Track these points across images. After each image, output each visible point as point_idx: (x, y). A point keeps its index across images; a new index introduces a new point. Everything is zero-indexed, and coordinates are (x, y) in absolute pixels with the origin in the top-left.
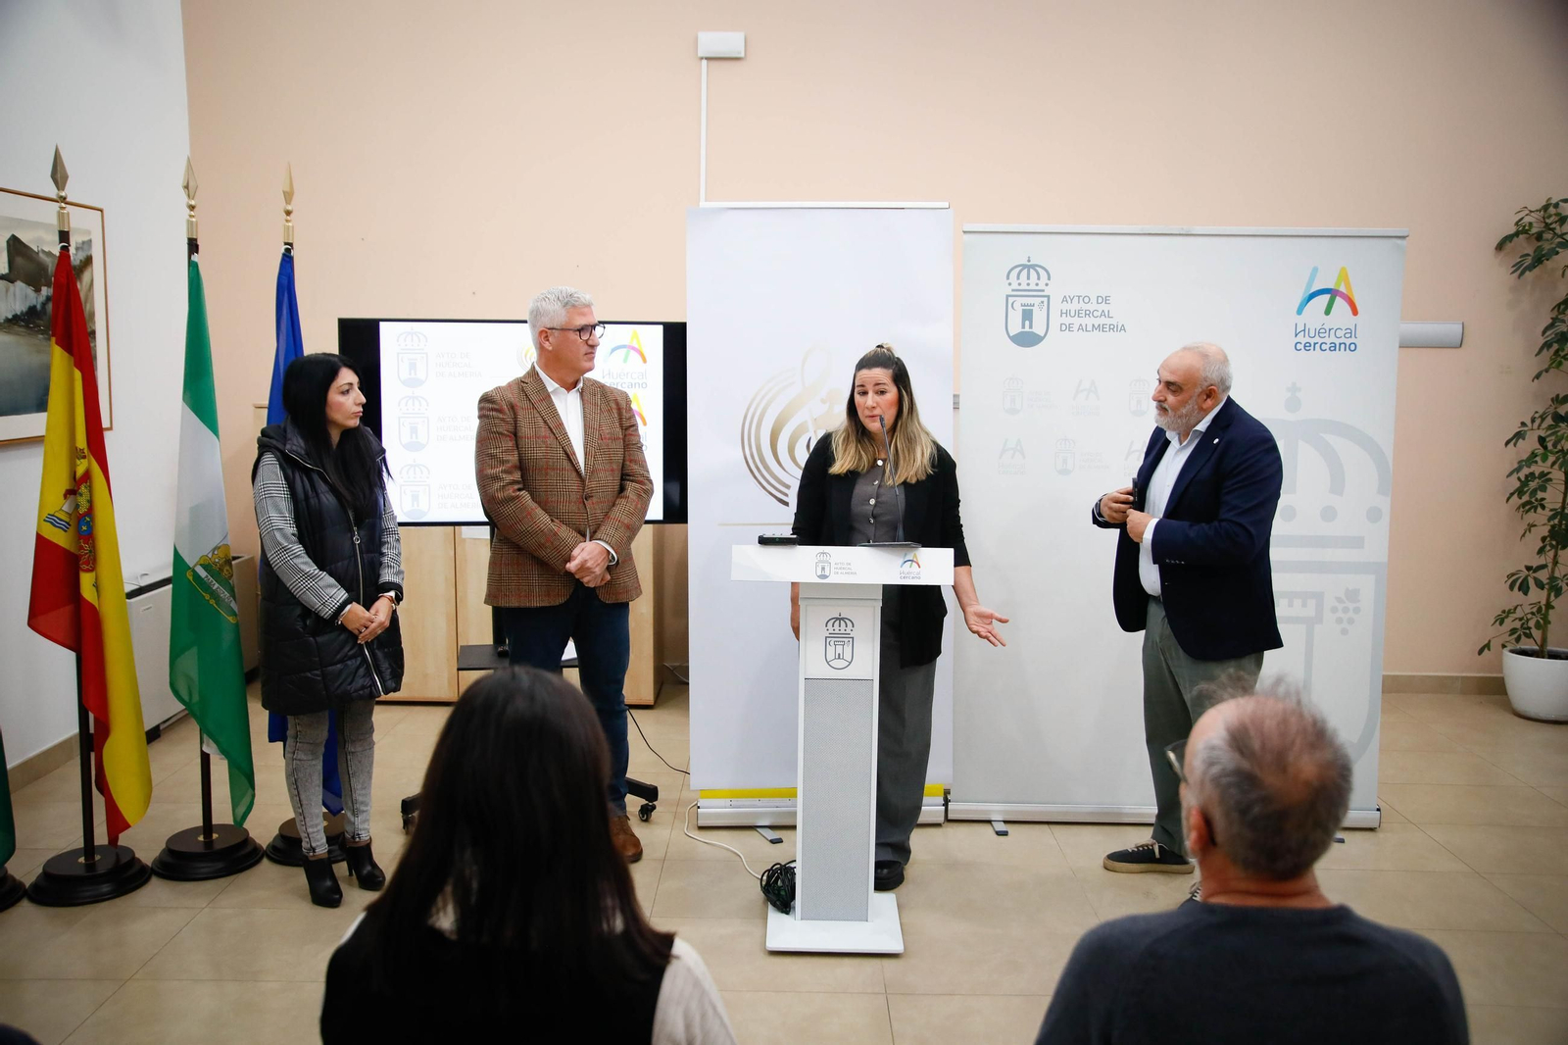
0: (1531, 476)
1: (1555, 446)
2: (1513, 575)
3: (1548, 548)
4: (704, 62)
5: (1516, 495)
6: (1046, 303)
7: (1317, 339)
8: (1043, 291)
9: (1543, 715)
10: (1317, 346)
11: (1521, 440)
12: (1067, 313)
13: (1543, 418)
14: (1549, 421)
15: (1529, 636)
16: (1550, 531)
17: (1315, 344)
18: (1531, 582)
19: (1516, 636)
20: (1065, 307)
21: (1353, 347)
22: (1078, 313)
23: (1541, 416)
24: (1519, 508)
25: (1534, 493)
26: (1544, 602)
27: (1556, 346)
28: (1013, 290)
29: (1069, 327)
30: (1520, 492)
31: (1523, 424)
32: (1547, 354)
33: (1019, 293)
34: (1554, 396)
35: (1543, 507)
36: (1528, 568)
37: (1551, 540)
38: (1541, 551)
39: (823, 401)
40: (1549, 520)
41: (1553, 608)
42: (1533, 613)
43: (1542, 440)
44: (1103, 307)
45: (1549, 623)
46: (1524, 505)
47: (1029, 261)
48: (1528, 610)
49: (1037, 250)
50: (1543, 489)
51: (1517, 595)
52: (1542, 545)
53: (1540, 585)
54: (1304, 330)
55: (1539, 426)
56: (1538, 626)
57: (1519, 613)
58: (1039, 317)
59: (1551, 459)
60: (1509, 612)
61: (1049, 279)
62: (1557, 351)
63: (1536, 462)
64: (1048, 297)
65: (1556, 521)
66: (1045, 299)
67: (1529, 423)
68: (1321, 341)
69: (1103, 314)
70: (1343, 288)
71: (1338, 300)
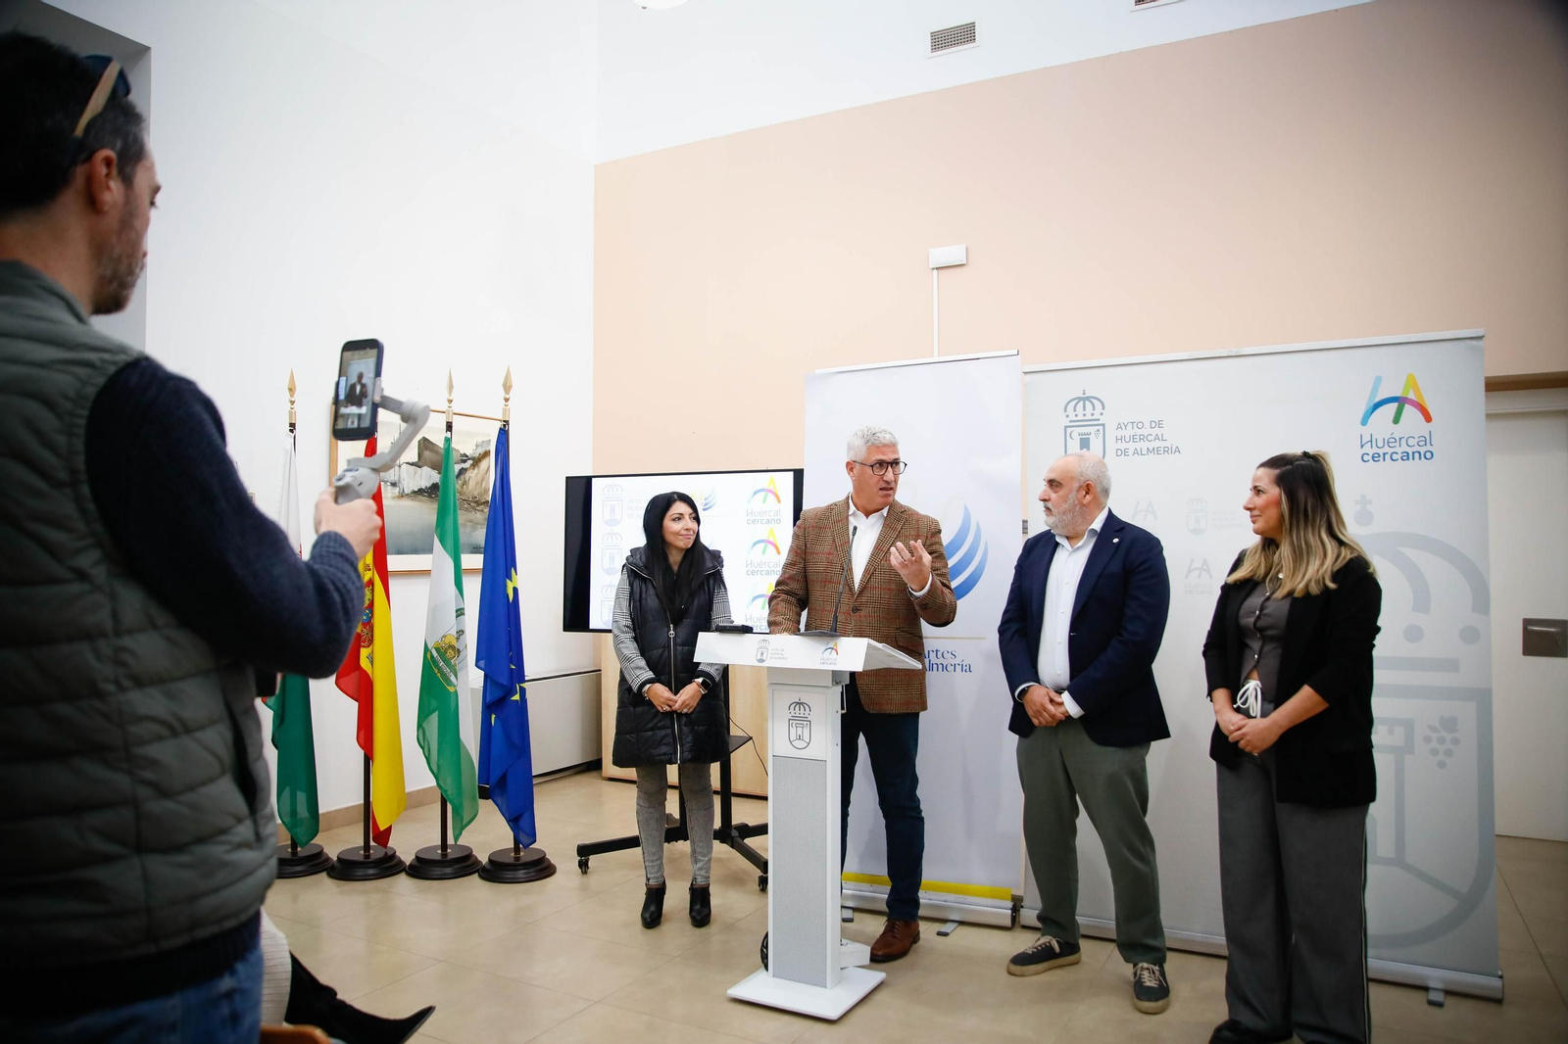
4: (935, 271)
6: (1101, 431)
7: (1386, 449)
8: (1098, 420)
10: (1387, 456)
12: (1121, 438)
17: (1384, 454)
20: (1120, 433)
21: (1428, 455)
22: (1133, 438)
28: (1071, 421)
29: (1125, 452)
33: (1076, 423)
44: (1157, 431)
47: (1084, 394)
49: (1090, 383)
54: (1371, 441)
58: (1096, 444)
61: (1103, 409)
64: (1103, 425)
66: (1101, 428)
68: (1390, 451)
69: (1157, 438)
70: (1411, 396)
71: (1406, 406)
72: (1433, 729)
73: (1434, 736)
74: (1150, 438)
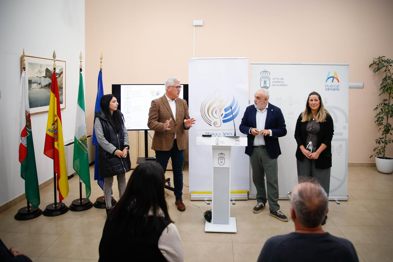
0: (380, 117)
1: (384, 111)
2: (377, 140)
3: (384, 134)
4: (194, 27)
5: (377, 121)
6: (269, 80)
7: (330, 88)
8: (268, 77)
9: (384, 172)
10: (331, 89)
11: (377, 109)
12: (274, 82)
13: (382, 104)
14: (383, 105)
15: (381, 154)
16: (384, 130)
17: (330, 89)
18: (381, 142)
19: (378, 154)
20: (274, 80)
21: (338, 90)
22: (277, 82)
23: (381, 104)
24: (377, 125)
25: (380, 121)
26: (384, 146)
27: (383, 88)
29: (275, 85)
30: (378, 121)
31: (377, 106)
32: (382, 90)
33: (263, 77)
34: (384, 99)
35: (383, 124)
36: (380, 138)
37: (385, 132)
38: (383, 134)
39: (219, 102)
40: (384, 127)
41: (386, 147)
42: (381, 149)
43: (382, 109)
44: (282, 80)
45: (385, 151)
46: (378, 124)
47: (265, 70)
48: (380, 148)
49: (267, 68)
50: (382, 120)
51: (378, 145)
52: (383, 133)
53: (383, 142)
55: (381, 106)
56: (383, 152)
57: (378, 149)
58: (268, 83)
59: (384, 114)
60: (376, 148)
61: (270, 74)
62: (384, 89)
63: (381, 114)
64: (270, 78)
65: (386, 128)
66: (269, 79)
67: (379, 105)
68: (331, 88)
69: (282, 82)
70: (335, 76)
71: (335, 79)
72: (337, 147)
73: (338, 149)
74: (280, 82)
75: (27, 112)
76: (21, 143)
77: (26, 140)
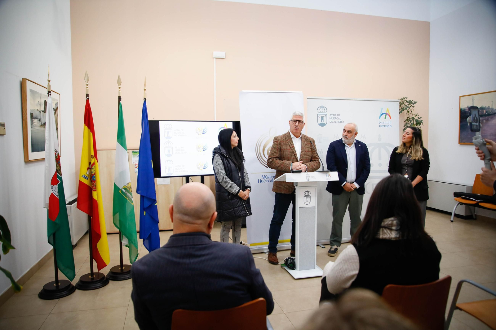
4: (215, 59)
8: (325, 113)
17: (383, 125)
20: (331, 117)
22: (334, 118)
29: (332, 122)
33: (320, 113)
44: (339, 117)
47: (322, 106)
49: (324, 103)
58: (325, 119)
61: (327, 110)
64: (327, 114)
66: (326, 115)
70: (388, 113)
75: (56, 152)
76: (52, 193)
77: (58, 190)
